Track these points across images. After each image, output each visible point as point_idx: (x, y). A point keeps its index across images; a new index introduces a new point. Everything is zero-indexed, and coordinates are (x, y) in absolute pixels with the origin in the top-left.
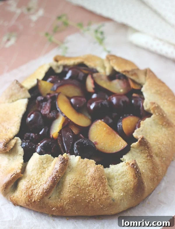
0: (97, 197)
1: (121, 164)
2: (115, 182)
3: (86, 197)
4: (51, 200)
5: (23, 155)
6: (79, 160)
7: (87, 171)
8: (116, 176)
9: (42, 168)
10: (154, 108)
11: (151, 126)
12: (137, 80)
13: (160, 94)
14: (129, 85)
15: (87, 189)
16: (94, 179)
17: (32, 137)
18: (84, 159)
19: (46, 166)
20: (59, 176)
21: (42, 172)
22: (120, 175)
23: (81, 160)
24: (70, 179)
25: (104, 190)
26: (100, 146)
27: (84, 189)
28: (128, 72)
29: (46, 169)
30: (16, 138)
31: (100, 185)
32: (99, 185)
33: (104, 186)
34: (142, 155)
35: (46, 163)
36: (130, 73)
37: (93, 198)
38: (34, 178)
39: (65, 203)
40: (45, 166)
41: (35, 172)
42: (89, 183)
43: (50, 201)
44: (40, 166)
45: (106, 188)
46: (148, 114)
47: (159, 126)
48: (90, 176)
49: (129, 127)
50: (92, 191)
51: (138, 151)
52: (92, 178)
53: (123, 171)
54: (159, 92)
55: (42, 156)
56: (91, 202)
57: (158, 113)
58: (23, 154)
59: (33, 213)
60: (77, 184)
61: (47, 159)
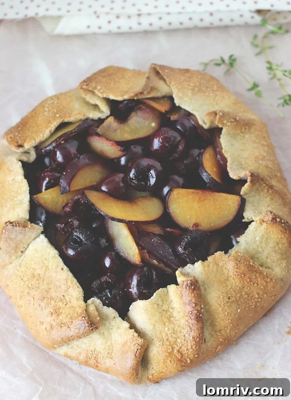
0: (261, 293)
1: (251, 227)
2: (263, 257)
3: (249, 304)
4: (208, 342)
5: (118, 315)
6: (204, 267)
7: (226, 271)
8: (258, 247)
9: (165, 315)
10: (220, 119)
11: (232, 145)
12: (159, 95)
13: (200, 91)
14: (153, 109)
15: (243, 293)
16: (242, 275)
17: (107, 282)
18: (207, 260)
19: (167, 306)
20: (202, 308)
21: (169, 318)
22: (261, 242)
23: (206, 263)
24: (215, 298)
25: (264, 278)
26: (205, 225)
27: (241, 296)
28: (142, 93)
29: (171, 310)
30: (89, 301)
31: (256, 276)
32: (254, 277)
33: (261, 273)
34: (262, 194)
35: (163, 303)
36: (145, 93)
37: (258, 299)
38: (167, 334)
39: (228, 331)
40: (165, 307)
41: (159, 327)
42: (241, 285)
43: (209, 344)
44: (160, 312)
45: (265, 273)
46: (215, 132)
47: (239, 137)
48: (235, 275)
49: (215, 169)
50: (251, 291)
51: (253, 193)
52: (239, 276)
53: (263, 235)
54: (196, 89)
55: (152, 298)
56: (258, 304)
57: (228, 122)
58: (117, 313)
59: (189, 374)
60: (229, 299)
61: (161, 297)
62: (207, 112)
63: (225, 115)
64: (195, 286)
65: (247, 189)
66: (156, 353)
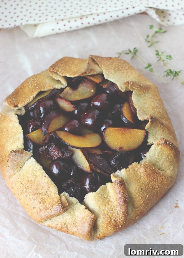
0: (160, 185)
1: (153, 148)
2: (160, 164)
3: (153, 192)
4: (131, 214)
5: (78, 202)
6: (127, 172)
7: (139, 174)
8: (156, 159)
9: (105, 200)
10: (131, 86)
11: (139, 101)
12: (95, 73)
15: (150, 186)
16: (148, 176)
17: (71, 183)
18: (128, 167)
19: (106, 195)
20: (126, 195)
21: (108, 202)
22: (158, 156)
23: (128, 169)
24: (134, 189)
25: (161, 177)
26: (126, 148)
27: (149, 187)
28: (85, 73)
29: (109, 197)
30: (62, 194)
31: (156, 176)
32: (155, 176)
33: (159, 174)
34: (157, 128)
35: (104, 194)
36: (87, 72)
37: (158, 188)
38: (108, 211)
39: (142, 207)
40: (105, 196)
41: (102, 207)
42: (148, 181)
43: (131, 216)
44: (103, 199)
45: (162, 174)
46: (129, 93)
47: (142, 96)
48: (145, 176)
49: (130, 115)
50: (154, 184)
51: (152, 128)
52: (147, 176)
53: (159, 152)
54: (116, 69)
55: (98, 191)
56: (158, 191)
57: (136, 87)
58: (78, 200)
59: (120, 233)
60: (142, 189)
61: (103, 190)
62: (123, 82)
63: (134, 84)
64: (122, 183)
65: (149, 126)
66: (102, 222)
